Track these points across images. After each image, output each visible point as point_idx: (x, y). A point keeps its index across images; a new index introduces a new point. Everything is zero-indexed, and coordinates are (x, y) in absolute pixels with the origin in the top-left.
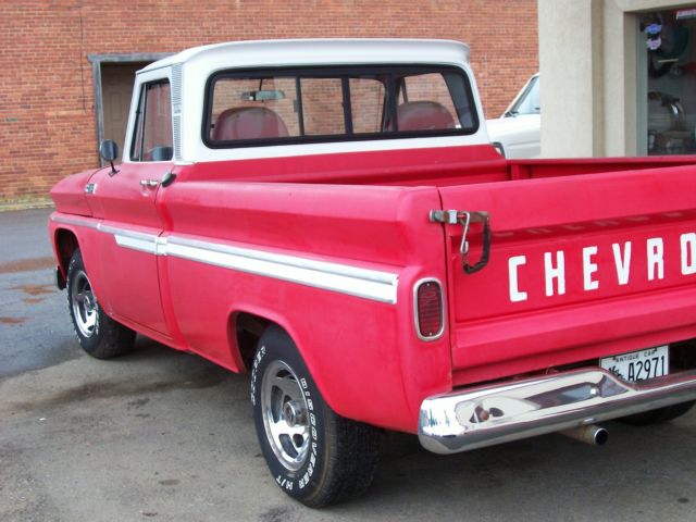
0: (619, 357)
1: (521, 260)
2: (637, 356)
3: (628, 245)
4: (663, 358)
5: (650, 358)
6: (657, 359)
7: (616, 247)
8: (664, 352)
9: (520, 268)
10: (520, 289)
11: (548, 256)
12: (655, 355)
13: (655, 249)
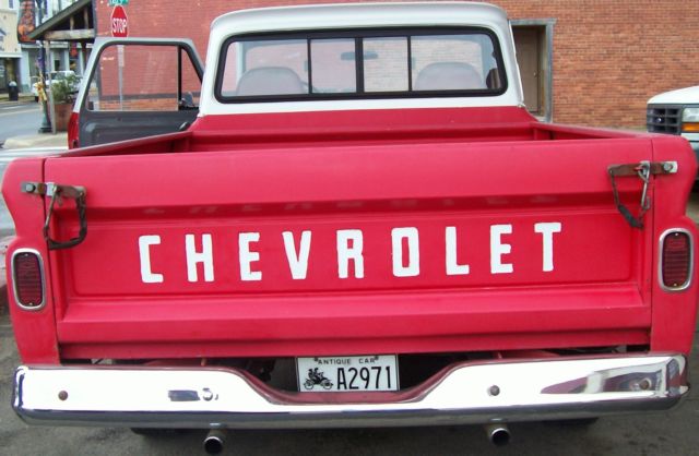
0: (322, 359)
1: (156, 240)
2: (348, 362)
3: (307, 236)
4: (388, 368)
5: (369, 366)
6: (379, 368)
7: (288, 237)
8: (390, 362)
9: (152, 247)
10: (154, 271)
11: (190, 240)
12: (377, 364)
13: (350, 243)
